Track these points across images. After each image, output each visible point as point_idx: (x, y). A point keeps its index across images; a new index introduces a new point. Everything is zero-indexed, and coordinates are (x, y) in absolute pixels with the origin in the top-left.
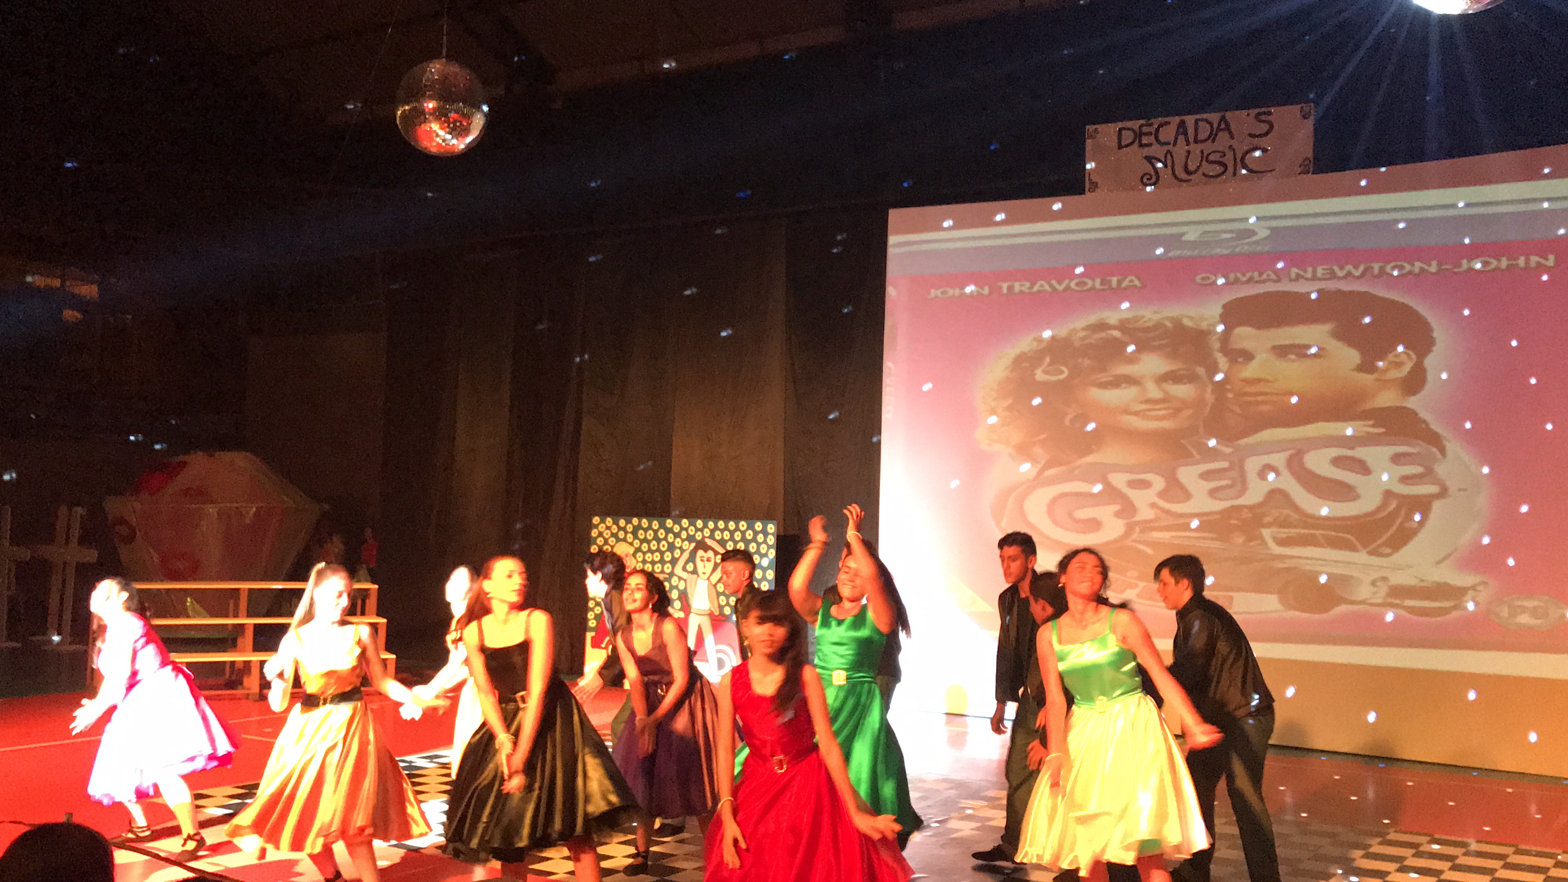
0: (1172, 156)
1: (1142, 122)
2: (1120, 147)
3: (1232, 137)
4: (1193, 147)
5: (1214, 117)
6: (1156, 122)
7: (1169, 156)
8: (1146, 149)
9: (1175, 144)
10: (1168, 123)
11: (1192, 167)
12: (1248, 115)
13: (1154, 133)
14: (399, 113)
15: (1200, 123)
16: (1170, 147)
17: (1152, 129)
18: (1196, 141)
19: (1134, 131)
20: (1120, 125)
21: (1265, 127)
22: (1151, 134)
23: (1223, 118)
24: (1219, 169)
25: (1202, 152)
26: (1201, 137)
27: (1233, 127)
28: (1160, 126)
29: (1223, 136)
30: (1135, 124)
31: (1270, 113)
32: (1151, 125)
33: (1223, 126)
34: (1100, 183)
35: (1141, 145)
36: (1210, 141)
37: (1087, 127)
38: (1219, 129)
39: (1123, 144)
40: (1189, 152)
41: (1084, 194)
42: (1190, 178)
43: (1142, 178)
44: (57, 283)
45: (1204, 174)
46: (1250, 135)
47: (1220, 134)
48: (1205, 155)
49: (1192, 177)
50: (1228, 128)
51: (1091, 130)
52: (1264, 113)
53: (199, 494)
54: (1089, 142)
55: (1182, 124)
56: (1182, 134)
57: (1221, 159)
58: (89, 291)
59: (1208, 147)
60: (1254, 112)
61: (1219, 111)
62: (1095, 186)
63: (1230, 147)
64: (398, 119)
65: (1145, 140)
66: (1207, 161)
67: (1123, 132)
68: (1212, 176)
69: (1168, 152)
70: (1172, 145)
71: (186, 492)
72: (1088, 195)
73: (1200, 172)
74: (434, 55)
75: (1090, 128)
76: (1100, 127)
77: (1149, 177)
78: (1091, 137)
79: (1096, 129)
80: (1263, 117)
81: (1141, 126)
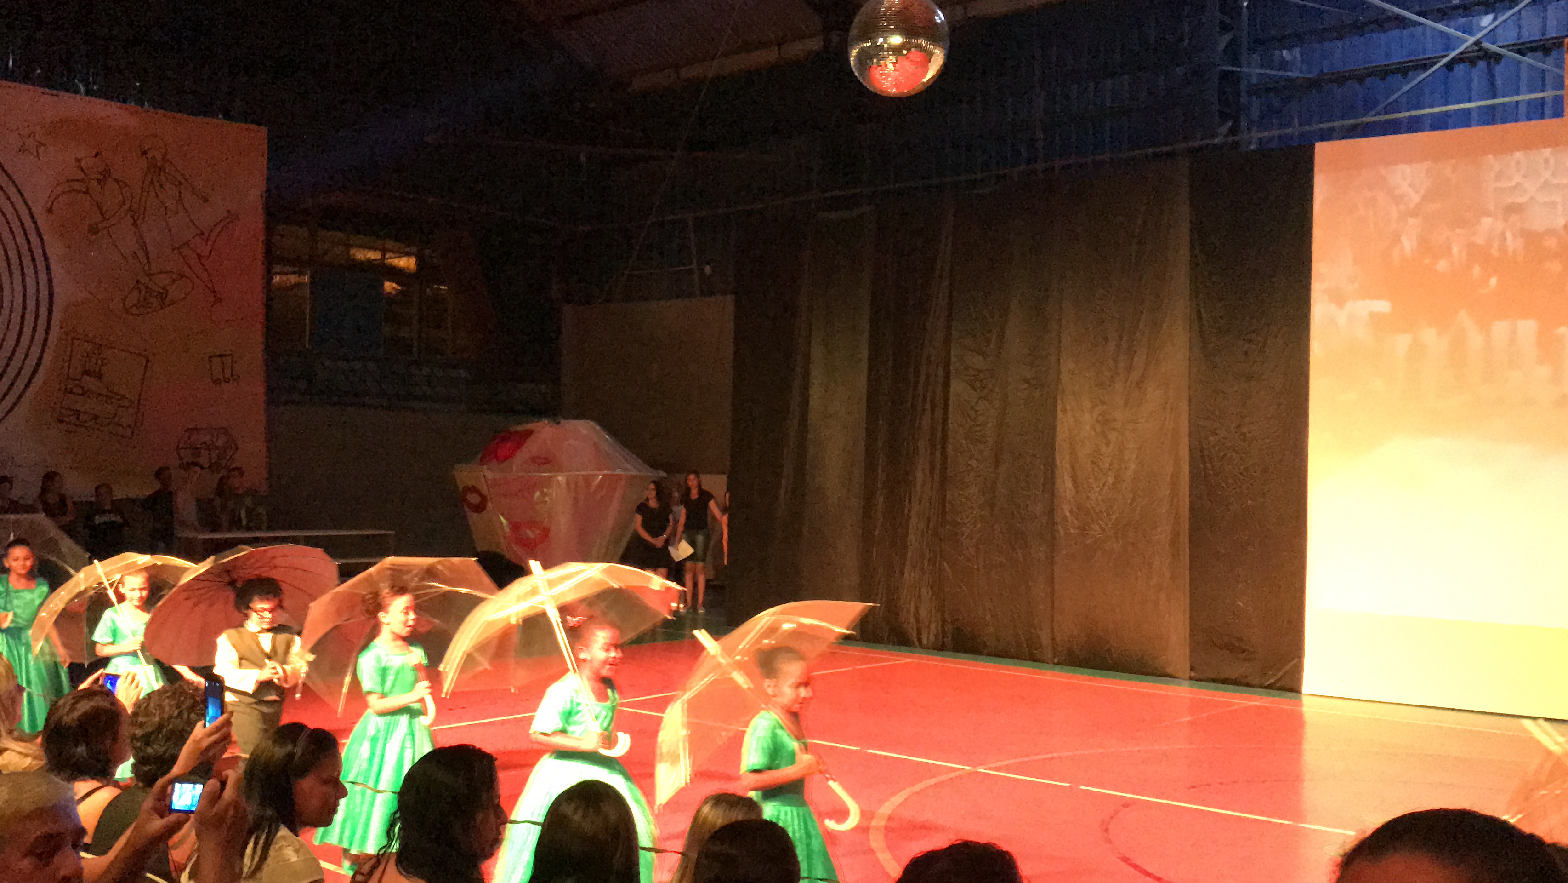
14: (854, 52)
41: (1562, 115)
44: (376, 256)
53: (545, 461)
58: (407, 263)
64: (852, 59)
71: (534, 460)
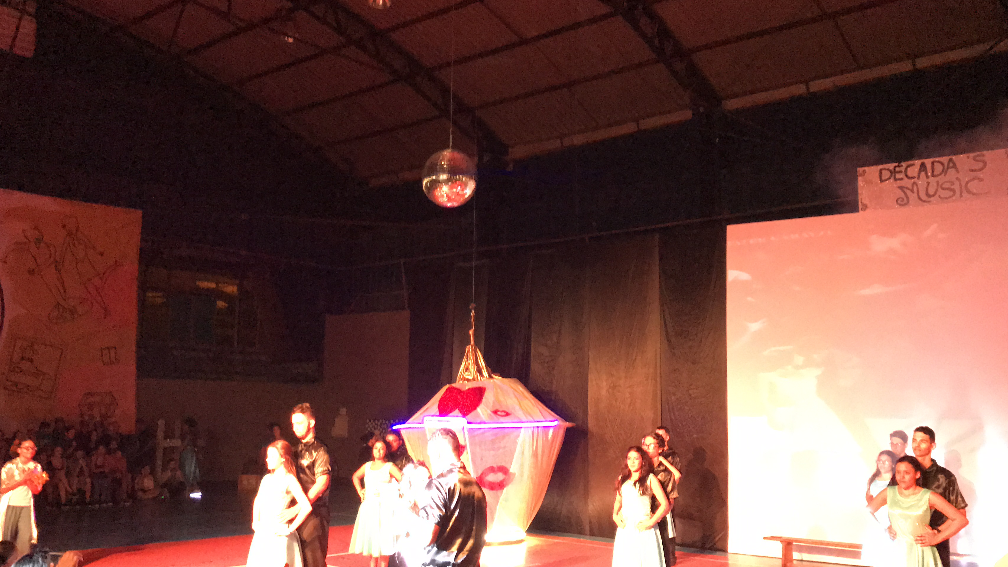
0: (917, 185)
1: (896, 164)
2: (882, 181)
3: (958, 171)
4: (931, 179)
5: (945, 160)
6: (904, 164)
7: (915, 185)
8: (898, 182)
9: (919, 177)
10: (913, 165)
11: (931, 192)
12: (968, 157)
13: (904, 171)
14: (424, 183)
15: (935, 164)
16: (916, 180)
17: (903, 169)
18: (933, 175)
19: (890, 171)
20: (881, 167)
21: (981, 165)
22: (900, 172)
23: (951, 160)
24: (951, 193)
25: (938, 182)
26: (935, 173)
27: (958, 165)
28: (908, 166)
29: (952, 171)
30: (891, 166)
31: (983, 155)
32: (902, 166)
33: (951, 165)
34: (869, 205)
35: (896, 179)
36: (943, 175)
37: (858, 169)
38: (948, 168)
39: (883, 178)
40: (928, 183)
41: (858, 211)
42: (930, 199)
43: (897, 201)
44: (213, 285)
45: (939, 196)
46: (973, 171)
47: (950, 170)
48: (940, 184)
49: (932, 199)
50: (955, 166)
51: (861, 172)
52: (978, 156)
54: (860, 178)
55: (923, 166)
56: (923, 171)
57: (952, 187)
58: (232, 289)
59: (941, 179)
60: (972, 155)
61: (949, 155)
62: (865, 207)
63: (957, 179)
64: (424, 186)
65: (898, 176)
66: (943, 189)
67: (883, 172)
68: (946, 198)
69: (914, 183)
70: (916, 178)
72: (861, 212)
73: (937, 196)
74: (446, 147)
75: (860, 170)
76: (866, 169)
77: (901, 199)
78: (861, 175)
79: (864, 172)
80: (978, 158)
81: (895, 167)
